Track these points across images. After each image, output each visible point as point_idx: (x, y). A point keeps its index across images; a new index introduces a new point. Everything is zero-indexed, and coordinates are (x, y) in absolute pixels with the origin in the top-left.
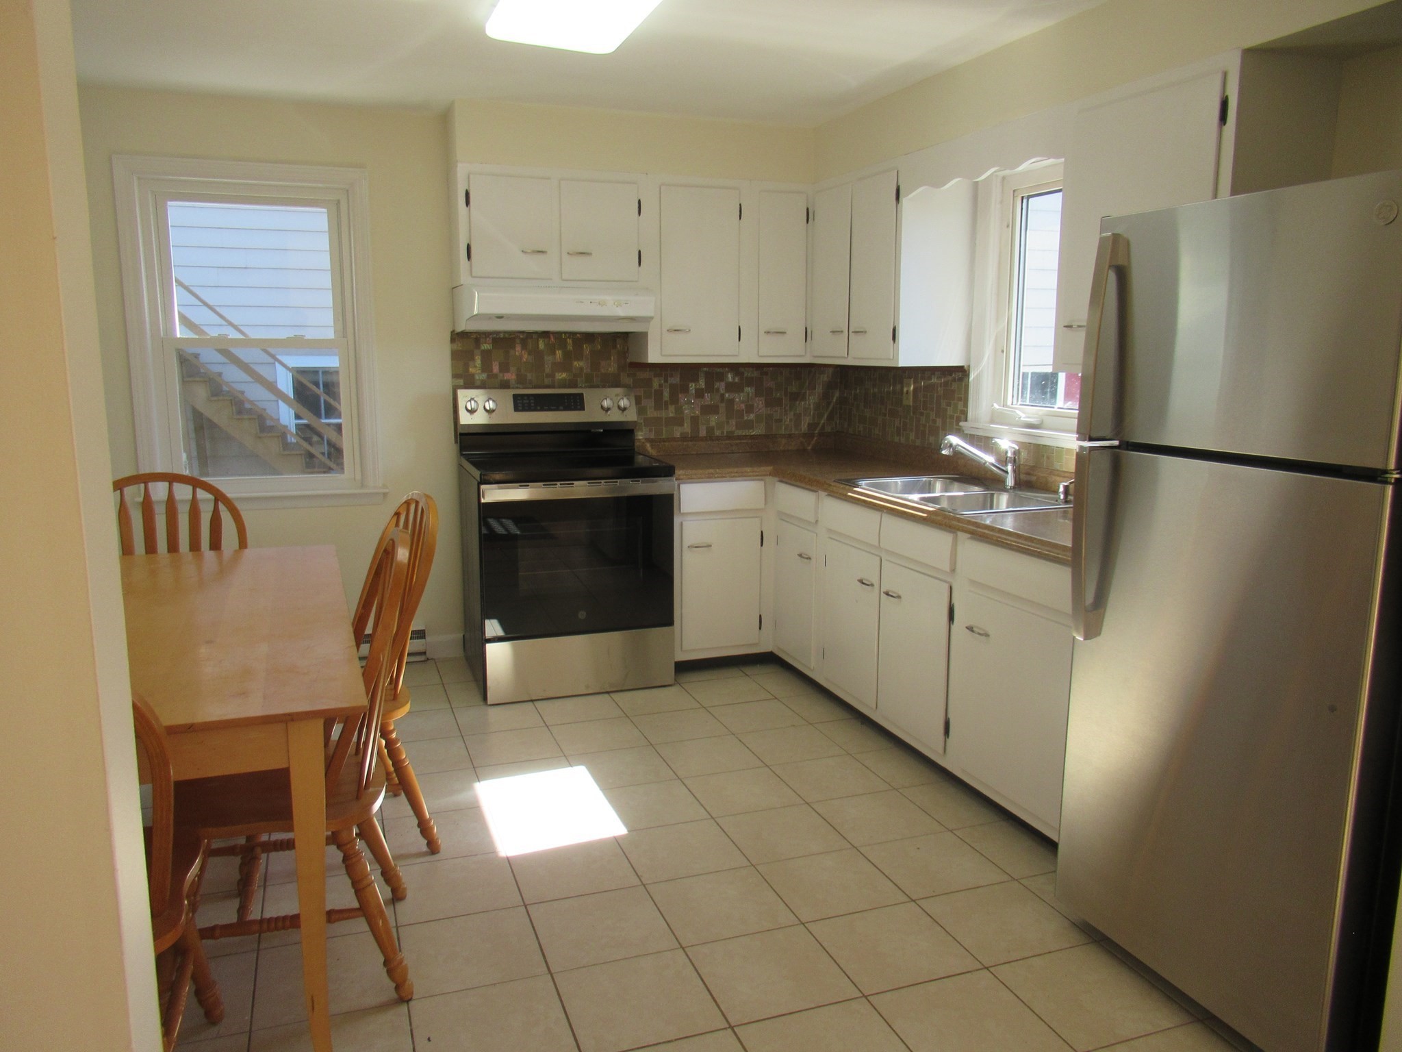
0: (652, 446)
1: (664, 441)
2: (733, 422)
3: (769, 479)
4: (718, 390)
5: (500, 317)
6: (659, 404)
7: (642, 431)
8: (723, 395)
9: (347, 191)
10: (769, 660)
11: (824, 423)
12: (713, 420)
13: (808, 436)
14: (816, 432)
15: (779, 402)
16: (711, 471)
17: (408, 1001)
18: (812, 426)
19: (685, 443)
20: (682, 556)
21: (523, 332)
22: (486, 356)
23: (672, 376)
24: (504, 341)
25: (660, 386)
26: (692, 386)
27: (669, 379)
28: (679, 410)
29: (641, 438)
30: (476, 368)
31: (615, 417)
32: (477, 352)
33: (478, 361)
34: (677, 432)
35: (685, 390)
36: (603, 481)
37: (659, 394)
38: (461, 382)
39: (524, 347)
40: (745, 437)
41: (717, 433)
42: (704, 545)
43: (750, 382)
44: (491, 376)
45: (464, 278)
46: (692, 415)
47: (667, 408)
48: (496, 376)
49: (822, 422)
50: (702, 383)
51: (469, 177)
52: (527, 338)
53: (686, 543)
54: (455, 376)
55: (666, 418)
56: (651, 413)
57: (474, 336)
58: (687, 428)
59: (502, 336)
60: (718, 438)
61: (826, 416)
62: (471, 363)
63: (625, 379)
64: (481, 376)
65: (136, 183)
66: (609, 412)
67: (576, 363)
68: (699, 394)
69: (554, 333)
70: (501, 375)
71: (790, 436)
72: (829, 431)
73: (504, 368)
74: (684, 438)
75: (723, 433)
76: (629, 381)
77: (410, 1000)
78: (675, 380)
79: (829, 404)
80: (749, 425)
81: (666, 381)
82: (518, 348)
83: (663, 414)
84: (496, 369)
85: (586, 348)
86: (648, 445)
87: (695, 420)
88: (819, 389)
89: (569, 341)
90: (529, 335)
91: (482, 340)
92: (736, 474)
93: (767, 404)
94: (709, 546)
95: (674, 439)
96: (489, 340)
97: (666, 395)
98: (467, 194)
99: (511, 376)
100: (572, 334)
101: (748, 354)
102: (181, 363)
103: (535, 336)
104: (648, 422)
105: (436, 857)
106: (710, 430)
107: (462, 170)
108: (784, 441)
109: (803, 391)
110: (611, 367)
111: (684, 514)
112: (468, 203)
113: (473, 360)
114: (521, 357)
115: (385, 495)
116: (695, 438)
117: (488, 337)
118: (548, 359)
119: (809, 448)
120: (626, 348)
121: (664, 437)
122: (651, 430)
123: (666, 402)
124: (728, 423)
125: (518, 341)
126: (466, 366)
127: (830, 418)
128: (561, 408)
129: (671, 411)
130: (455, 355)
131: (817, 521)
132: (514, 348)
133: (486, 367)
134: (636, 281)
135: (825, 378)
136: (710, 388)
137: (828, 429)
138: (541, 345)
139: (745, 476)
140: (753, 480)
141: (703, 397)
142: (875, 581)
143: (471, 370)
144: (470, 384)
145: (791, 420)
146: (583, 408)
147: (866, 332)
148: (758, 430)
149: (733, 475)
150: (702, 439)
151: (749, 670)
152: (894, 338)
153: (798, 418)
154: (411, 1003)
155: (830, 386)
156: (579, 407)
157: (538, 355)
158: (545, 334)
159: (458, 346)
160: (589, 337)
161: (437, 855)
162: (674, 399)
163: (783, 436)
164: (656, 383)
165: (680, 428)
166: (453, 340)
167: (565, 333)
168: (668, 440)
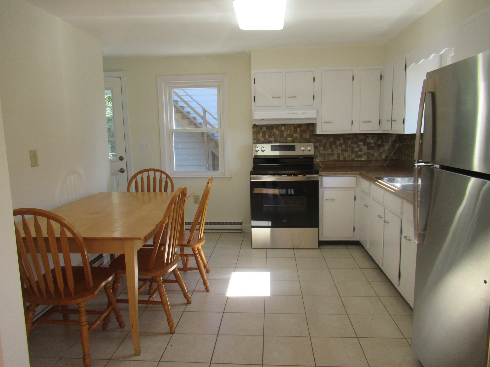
0: (322, 164)
1: (326, 162)
2: (354, 155)
3: (358, 176)
4: (348, 144)
5: (263, 120)
6: (325, 149)
7: (318, 158)
8: (350, 145)
9: (222, 82)
10: (357, 244)
11: (392, 156)
12: (346, 154)
13: (385, 160)
14: (389, 159)
15: (373, 148)
16: (335, 173)
17: (173, 333)
18: (387, 157)
19: (334, 163)
20: (323, 203)
21: (276, 125)
22: (264, 133)
23: (330, 138)
24: (270, 127)
25: (326, 142)
26: (338, 142)
27: (329, 140)
28: (333, 151)
29: (318, 160)
30: (260, 136)
31: (306, 153)
32: (261, 131)
33: (261, 135)
34: (332, 159)
35: (335, 143)
36: (292, 175)
37: (325, 145)
38: (255, 141)
39: (277, 129)
40: (358, 161)
41: (347, 159)
42: (332, 199)
43: (361, 141)
44: (265, 139)
45: (253, 108)
46: (338, 152)
47: (328, 150)
48: (267, 139)
49: (391, 155)
50: (342, 141)
51: (255, 74)
52: (277, 127)
53: (325, 198)
54: (254, 139)
55: (327, 154)
56: (322, 152)
57: (260, 126)
58: (335, 157)
59: (269, 126)
60: (348, 161)
61: (393, 153)
62: (259, 135)
63: (312, 140)
64: (262, 140)
65: (163, 85)
66: (304, 151)
67: (294, 135)
68: (341, 145)
69: (287, 125)
70: (269, 139)
71: (377, 161)
72: (394, 159)
73: (270, 137)
74: (334, 161)
75: (349, 159)
76: (314, 140)
77: (174, 333)
78: (331, 140)
79: (394, 148)
80: (361, 156)
81: (328, 140)
82: (275, 130)
83: (326, 152)
84: (267, 136)
85: (298, 129)
86: (320, 163)
87: (338, 155)
88: (390, 143)
89: (293, 127)
90: (279, 125)
91: (263, 127)
92: (345, 174)
93: (368, 149)
94: (334, 200)
95: (331, 161)
96: (265, 127)
97: (328, 146)
98: (254, 80)
99: (272, 139)
100: (293, 125)
101: (356, 130)
102: (207, 136)
103: (281, 126)
104: (320, 155)
105: (208, 293)
106: (344, 158)
107: (253, 72)
108: (374, 162)
109: (383, 144)
110: (307, 136)
111: (324, 188)
112: (254, 83)
113: (260, 134)
114: (275, 133)
115: (230, 178)
116: (338, 161)
117: (265, 126)
118: (285, 134)
119: (385, 165)
120: (313, 129)
121: (326, 160)
122: (321, 158)
123: (328, 148)
124: (352, 155)
125: (275, 127)
126: (257, 137)
127: (395, 154)
128: (287, 150)
129: (329, 151)
130: (254, 133)
131: (370, 193)
132: (273, 130)
133: (264, 136)
134: (312, 106)
135: (393, 139)
136: (345, 142)
137: (394, 158)
138: (283, 128)
139: (348, 175)
140: (352, 176)
141: (342, 146)
142: (383, 216)
143: (259, 138)
144: (259, 142)
145: (378, 155)
146: (295, 150)
147: (396, 121)
148: (364, 158)
149: (343, 174)
150: (341, 161)
151: (349, 247)
152: (404, 123)
153: (381, 154)
154: (174, 334)
155: (395, 142)
156: (293, 150)
157: (282, 132)
158: (284, 125)
159: (255, 129)
160: (300, 125)
161: (208, 292)
162: (331, 147)
163: (374, 161)
164: (324, 141)
165: (333, 157)
166: (253, 128)
167: (291, 124)
168: (328, 161)
